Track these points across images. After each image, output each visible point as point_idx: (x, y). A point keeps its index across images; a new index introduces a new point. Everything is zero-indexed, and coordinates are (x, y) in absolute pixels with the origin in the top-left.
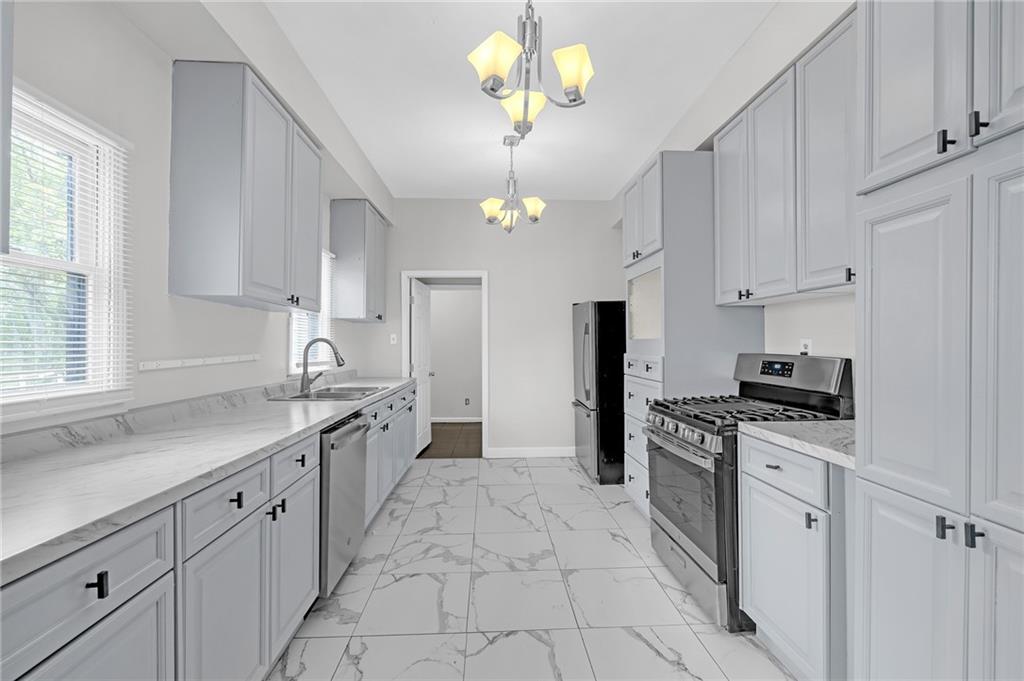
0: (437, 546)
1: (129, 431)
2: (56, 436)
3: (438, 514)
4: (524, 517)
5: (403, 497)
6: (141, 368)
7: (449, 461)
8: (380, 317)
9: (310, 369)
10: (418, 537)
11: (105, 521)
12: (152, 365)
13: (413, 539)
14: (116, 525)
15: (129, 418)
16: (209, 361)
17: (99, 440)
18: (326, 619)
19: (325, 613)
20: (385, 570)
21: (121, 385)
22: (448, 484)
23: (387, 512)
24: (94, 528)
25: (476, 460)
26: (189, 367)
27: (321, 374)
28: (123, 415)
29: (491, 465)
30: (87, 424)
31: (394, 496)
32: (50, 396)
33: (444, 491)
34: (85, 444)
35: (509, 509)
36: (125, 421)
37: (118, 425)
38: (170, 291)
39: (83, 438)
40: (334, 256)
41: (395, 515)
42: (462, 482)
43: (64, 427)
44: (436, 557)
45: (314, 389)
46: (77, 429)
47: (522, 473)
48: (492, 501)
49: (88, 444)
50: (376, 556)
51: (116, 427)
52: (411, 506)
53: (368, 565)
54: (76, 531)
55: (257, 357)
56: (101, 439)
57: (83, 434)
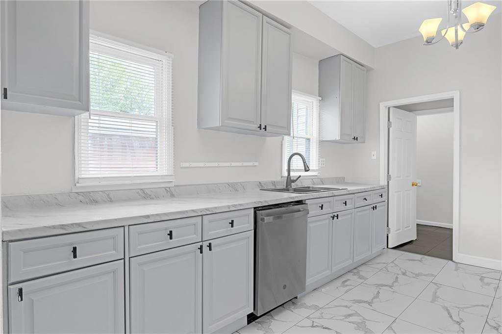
0: (359, 315)
1: (172, 196)
2: (138, 193)
3: (378, 292)
4: (459, 323)
5: (361, 273)
6: (181, 166)
7: (418, 257)
8: (355, 139)
9: (292, 174)
10: (349, 304)
11: (78, 225)
12: (187, 165)
13: (346, 303)
14: (85, 228)
15: (172, 189)
16: (222, 164)
17: (157, 197)
18: (258, 329)
19: (260, 325)
20: (311, 316)
21: (171, 173)
22: (404, 274)
23: (342, 279)
24: (72, 226)
25: (445, 261)
26: (208, 167)
27: (300, 176)
28: (169, 188)
29: (457, 269)
30: (151, 189)
31: (355, 271)
32: (135, 175)
33: (397, 278)
34: (151, 198)
35: (447, 310)
36: (170, 190)
37: (167, 193)
38: (198, 127)
39: (150, 195)
40: (321, 98)
41: (346, 284)
42: (417, 275)
43: (142, 189)
44: (353, 323)
45: (294, 185)
46: (146, 191)
47: (488, 284)
48: (435, 298)
49: (152, 199)
50: (313, 305)
51: (166, 193)
52: (362, 281)
53: (303, 309)
54: (62, 225)
55: (256, 164)
56: (158, 197)
57: (150, 194)
